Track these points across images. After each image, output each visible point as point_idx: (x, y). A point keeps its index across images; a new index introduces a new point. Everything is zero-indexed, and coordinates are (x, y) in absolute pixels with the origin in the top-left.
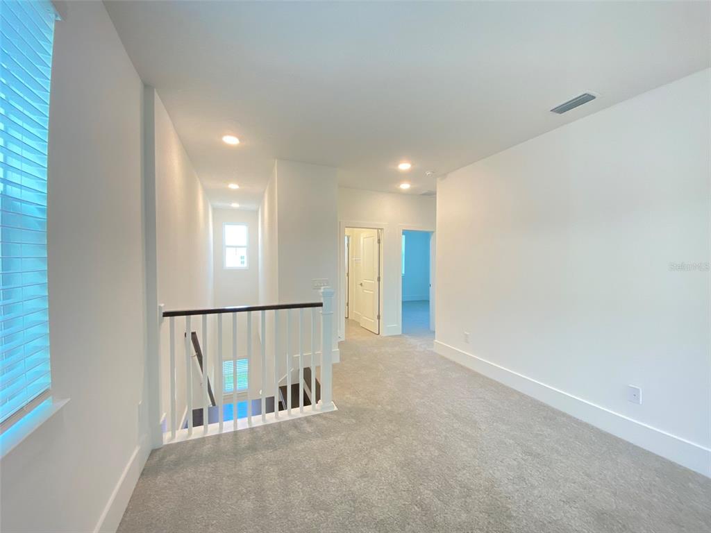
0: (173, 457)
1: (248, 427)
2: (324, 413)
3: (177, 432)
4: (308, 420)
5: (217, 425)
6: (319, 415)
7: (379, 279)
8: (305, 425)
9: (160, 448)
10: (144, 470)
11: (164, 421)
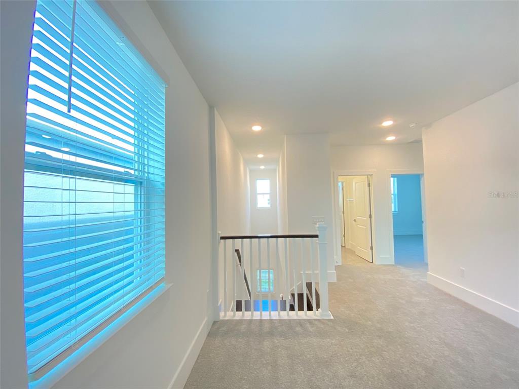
0: (224, 328)
1: (269, 318)
2: (323, 319)
3: (227, 313)
4: (310, 321)
5: (250, 313)
6: (319, 320)
7: (370, 216)
8: (308, 325)
9: (218, 321)
10: (209, 333)
11: (220, 305)
